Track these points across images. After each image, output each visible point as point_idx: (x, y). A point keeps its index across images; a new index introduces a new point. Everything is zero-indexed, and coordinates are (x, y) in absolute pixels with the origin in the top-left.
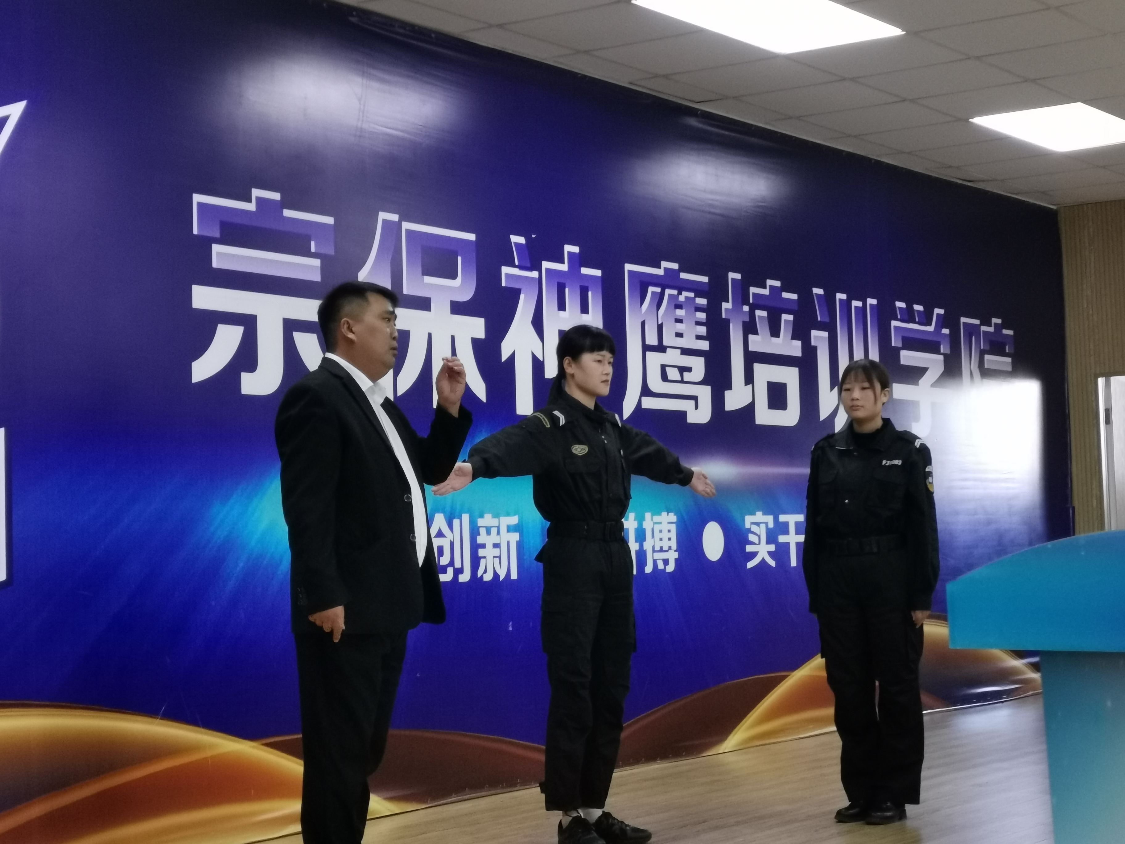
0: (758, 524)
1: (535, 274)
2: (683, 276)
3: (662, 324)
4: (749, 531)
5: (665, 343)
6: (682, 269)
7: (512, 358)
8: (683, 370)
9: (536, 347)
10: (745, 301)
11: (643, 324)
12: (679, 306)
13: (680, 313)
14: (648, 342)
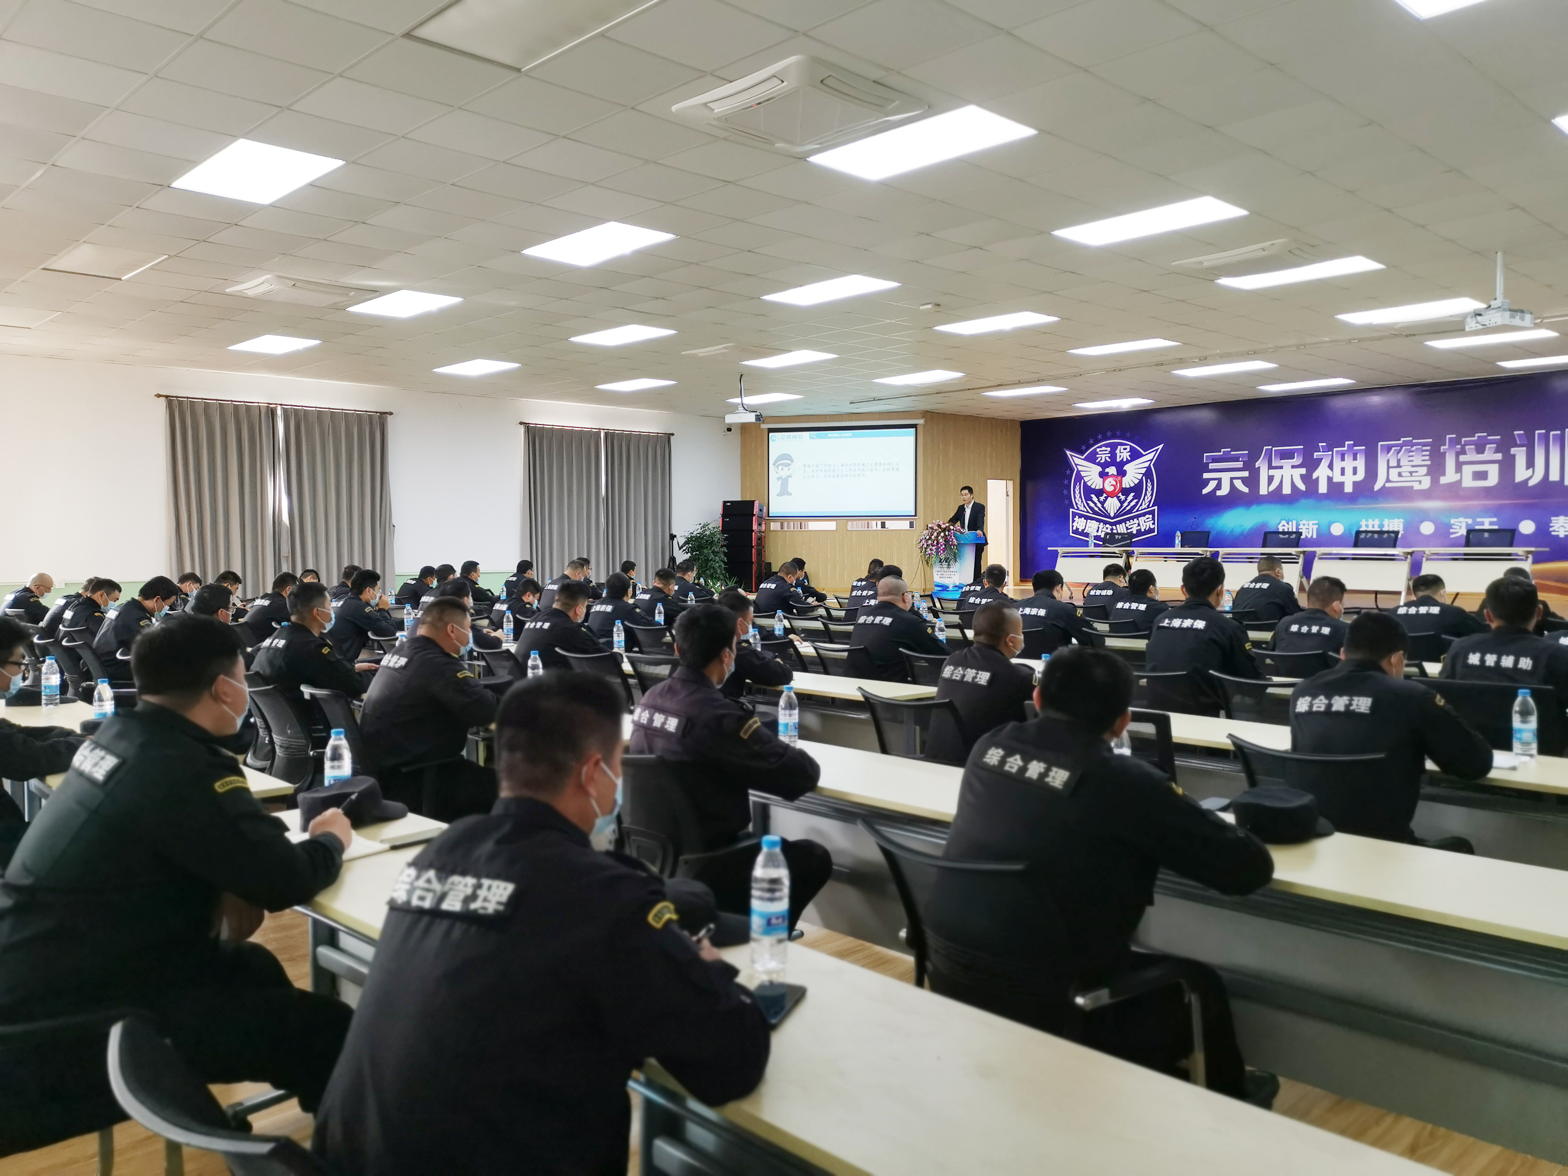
0: (1460, 522)
1: (1331, 453)
2: (1414, 441)
3: (1400, 460)
4: (1453, 524)
5: (1401, 464)
6: (1413, 439)
7: (1318, 478)
8: (1411, 473)
9: (1330, 473)
10: (1459, 443)
11: (1388, 461)
12: (1413, 452)
13: (1411, 454)
14: (1390, 465)
